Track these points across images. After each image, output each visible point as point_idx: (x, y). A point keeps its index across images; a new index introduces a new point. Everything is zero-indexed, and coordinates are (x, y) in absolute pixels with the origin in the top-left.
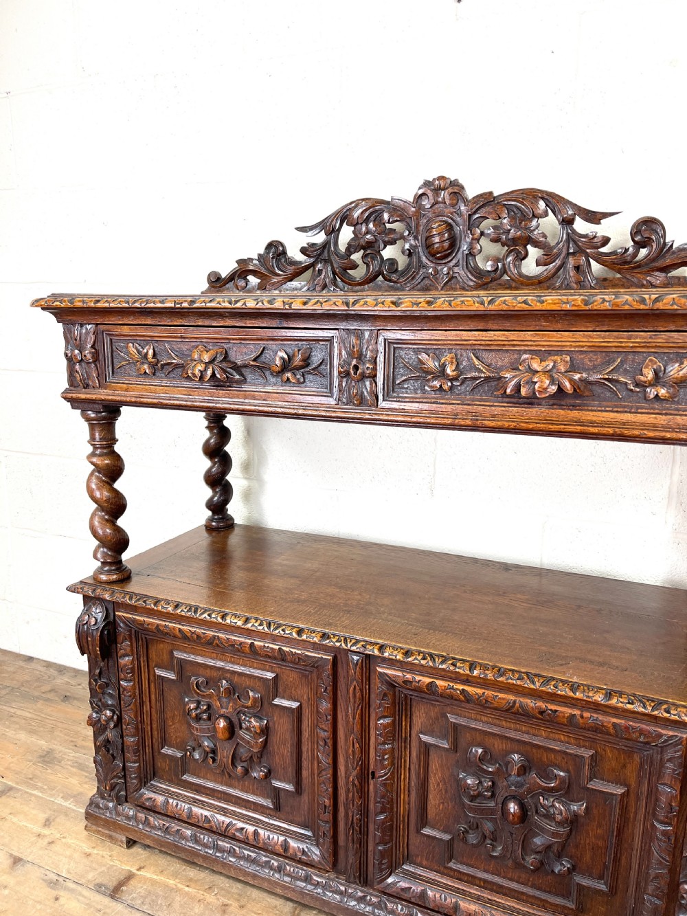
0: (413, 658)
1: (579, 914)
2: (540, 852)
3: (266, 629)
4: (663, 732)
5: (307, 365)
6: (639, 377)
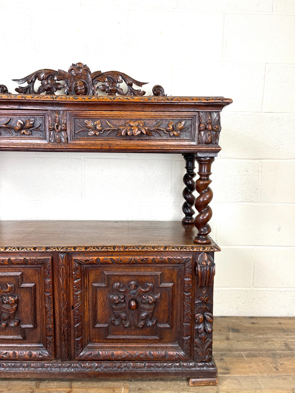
0: (89, 249)
1: (160, 340)
2: (144, 319)
3: (17, 250)
4: (184, 257)
5: (33, 127)
6: (167, 128)
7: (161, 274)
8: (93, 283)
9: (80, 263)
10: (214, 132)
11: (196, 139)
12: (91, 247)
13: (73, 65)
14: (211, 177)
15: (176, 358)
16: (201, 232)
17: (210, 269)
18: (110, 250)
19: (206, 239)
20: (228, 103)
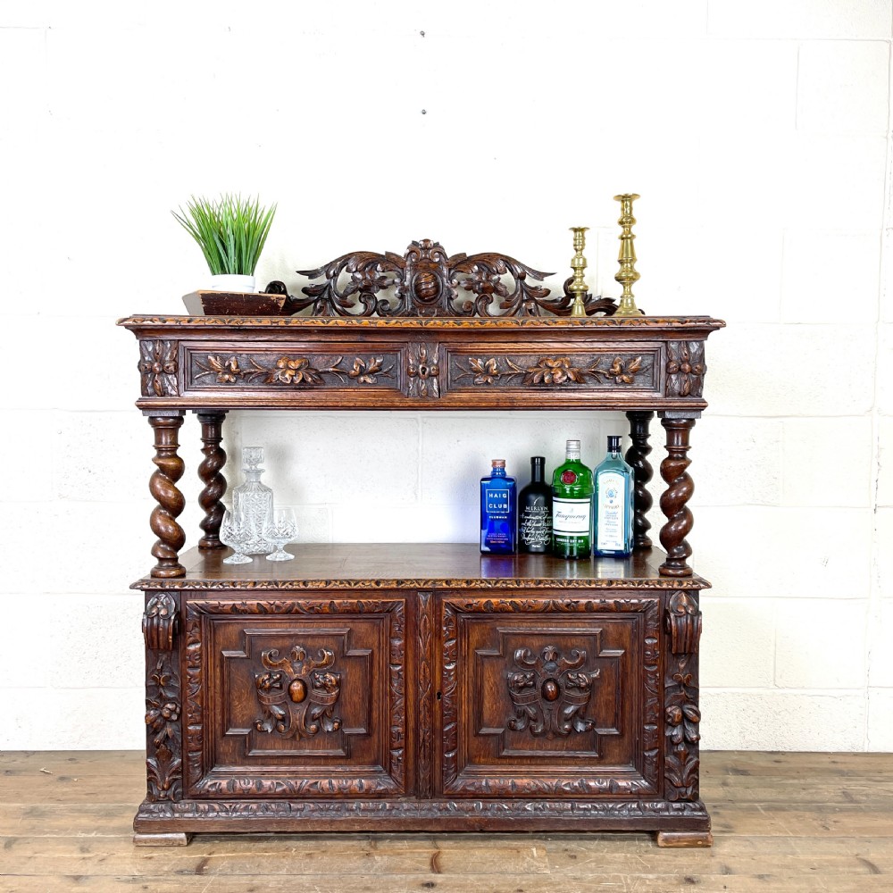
0: (474, 584)
1: (601, 760)
2: (571, 718)
3: (347, 585)
4: (644, 601)
5: (381, 370)
6: (611, 370)
7: (601, 632)
8: (476, 649)
9: (456, 610)
10: (694, 376)
11: (662, 387)
12: (475, 580)
13: (414, 243)
14: (689, 454)
15: (631, 792)
16: (674, 554)
17: (693, 621)
18: (511, 586)
19: (684, 567)
20: (718, 328)
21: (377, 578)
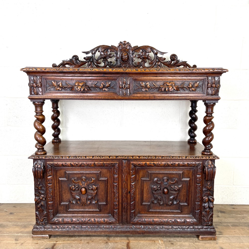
0: (141, 157)
1: (181, 213)
2: (172, 200)
3: (99, 158)
4: (197, 163)
5: (110, 86)
6: (189, 86)
7: (182, 173)
8: (141, 178)
9: (135, 166)
10: (216, 89)
12: (142, 156)
13: (121, 42)
14: (213, 115)
15: (191, 223)
16: (207, 148)
17: (213, 170)
18: (153, 158)
19: (210, 152)
21: (109, 155)
